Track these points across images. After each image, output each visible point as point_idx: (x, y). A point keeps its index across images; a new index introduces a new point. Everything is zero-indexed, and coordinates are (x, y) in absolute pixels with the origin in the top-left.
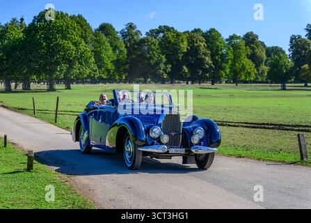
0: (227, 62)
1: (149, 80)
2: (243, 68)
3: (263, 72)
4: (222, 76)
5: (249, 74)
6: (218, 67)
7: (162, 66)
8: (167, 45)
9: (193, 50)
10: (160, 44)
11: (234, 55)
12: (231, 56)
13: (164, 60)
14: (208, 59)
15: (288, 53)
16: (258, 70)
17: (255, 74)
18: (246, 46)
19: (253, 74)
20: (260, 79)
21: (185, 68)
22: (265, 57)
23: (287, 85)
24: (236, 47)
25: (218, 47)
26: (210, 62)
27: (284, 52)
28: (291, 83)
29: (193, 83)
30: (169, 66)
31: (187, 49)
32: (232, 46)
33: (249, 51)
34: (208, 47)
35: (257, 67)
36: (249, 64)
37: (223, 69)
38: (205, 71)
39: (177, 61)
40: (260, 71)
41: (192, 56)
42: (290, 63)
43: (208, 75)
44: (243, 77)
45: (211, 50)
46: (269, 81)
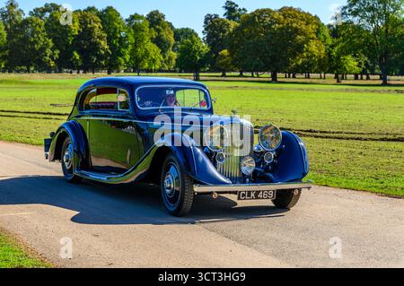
0: (126, 47)
1: (32, 69)
2: (147, 54)
3: (170, 58)
4: (120, 63)
5: (154, 61)
6: (116, 52)
7: (49, 52)
8: (55, 27)
9: (86, 33)
10: (46, 25)
11: (136, 39)
12: (131, 39)
13: (51, 44)
14: (104, 44)
15: (201, 36)
16: (164, 57)
17: (162, 61)
18: (150, 27)
19: (158, 62)
20: (167, 68)
21: (75, 54)
22: (173, 41)
23: (201, 74)
24: (137, 29)
25: (115, 29)
26: (106, 47)
27: (197, 35)
28: (204, 72)
29: (85, 72)
30: (57, 52)
31: (79, 32)
32: (134, 27)
33: (154, 34)
34: (104, 29)
35: (163, 52)
36: (153, 49)
37: (122, 55)
38: (100, 57)
39: (67, 45)
40: (167, 58)
41: (85, 40)
42: (205, 48)
43: (103, 62)
44: (146, 66)
45: (108, 32)
46: (177, 69)
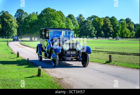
0: (119, 30)
1: (88, 37)
2: (126, 32)
3: (133, 34)
4: (117, 35)
5: (128, 34)
6: (116, 31)
7: (93, 31)
8: (95, 23)
9: (106, 25)
10: (92, 22)
11: (122, 27)
13: (94, 29)
14: (111, 29)
16: (131, 33)
17: (130, 35)
18: (126, 23)
20: (132, 37)
21: (102, 32)
22: (134, 28)
24: (122, 24)
25: (115, 24)
26: (112, 30)
29: (105, 38)
30: (96, 31)
31: (103, 25)
33: (128, 25)
34: (111, 24)
35: (131, 31)
36: (127, 30)
37: (117, 32)
38: (110, 33)
39: (99, 29)
41: (105, 27)
43: (111, 35)
44: (125, 36)
45: (113, 25)
46: (135, 37)
